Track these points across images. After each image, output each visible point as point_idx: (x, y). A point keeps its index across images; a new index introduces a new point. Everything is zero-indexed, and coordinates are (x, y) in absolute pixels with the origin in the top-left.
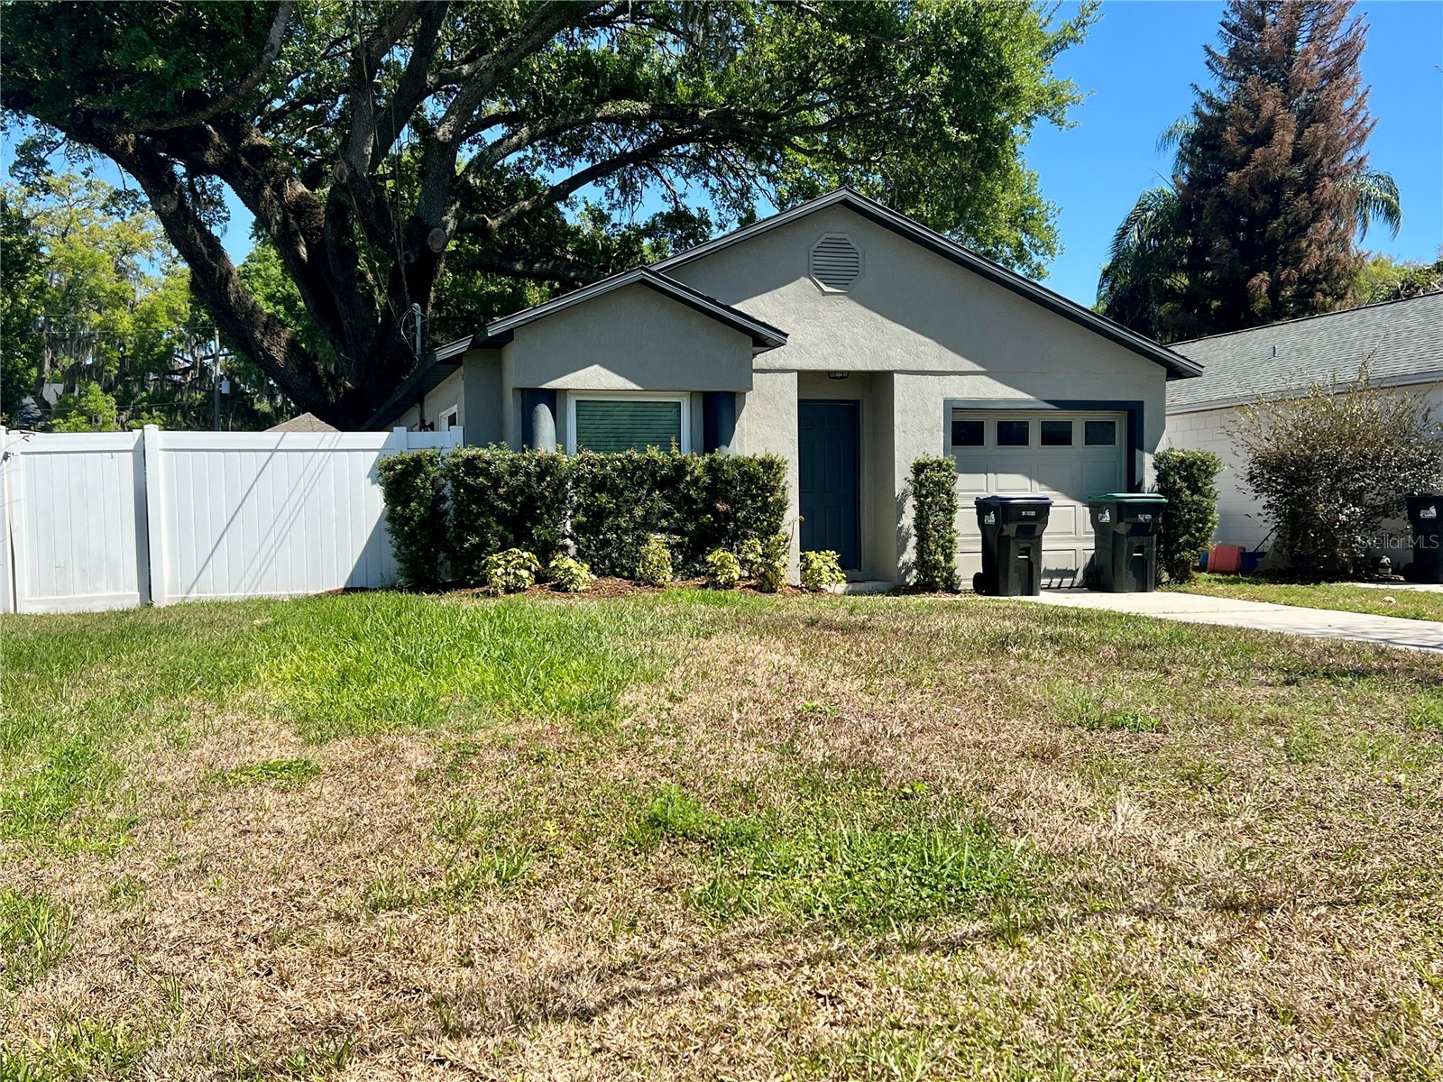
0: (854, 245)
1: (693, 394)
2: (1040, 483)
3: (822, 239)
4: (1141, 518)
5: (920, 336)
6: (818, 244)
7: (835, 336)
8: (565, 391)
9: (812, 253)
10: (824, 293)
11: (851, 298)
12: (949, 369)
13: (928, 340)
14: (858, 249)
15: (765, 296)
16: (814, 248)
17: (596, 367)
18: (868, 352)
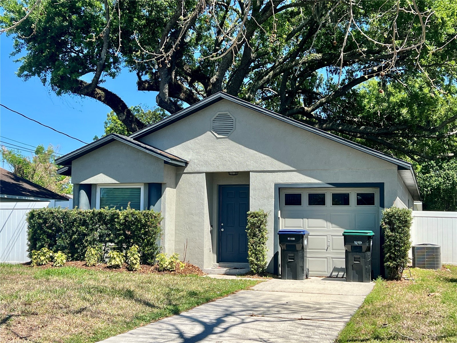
0: (231, 116)
1: (145, 184)
2: (332, 223)
3: (217, 115)
4: (356, 243)
5: (262, 155)
6: (215, 117)
7: (222, 156)
8: (95, 185)
9: (212, 121)
10: (218, 138)
11: (230, 139)
12: (276, 170)
13: (266, 156)
14: (233, 118)
15: (192, 141)
16: (213, 119)
17: (101, 174)
18: (237, 163)
